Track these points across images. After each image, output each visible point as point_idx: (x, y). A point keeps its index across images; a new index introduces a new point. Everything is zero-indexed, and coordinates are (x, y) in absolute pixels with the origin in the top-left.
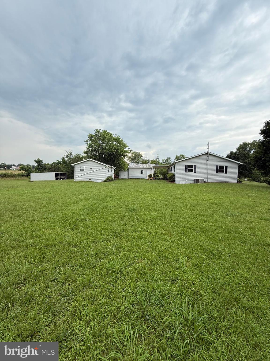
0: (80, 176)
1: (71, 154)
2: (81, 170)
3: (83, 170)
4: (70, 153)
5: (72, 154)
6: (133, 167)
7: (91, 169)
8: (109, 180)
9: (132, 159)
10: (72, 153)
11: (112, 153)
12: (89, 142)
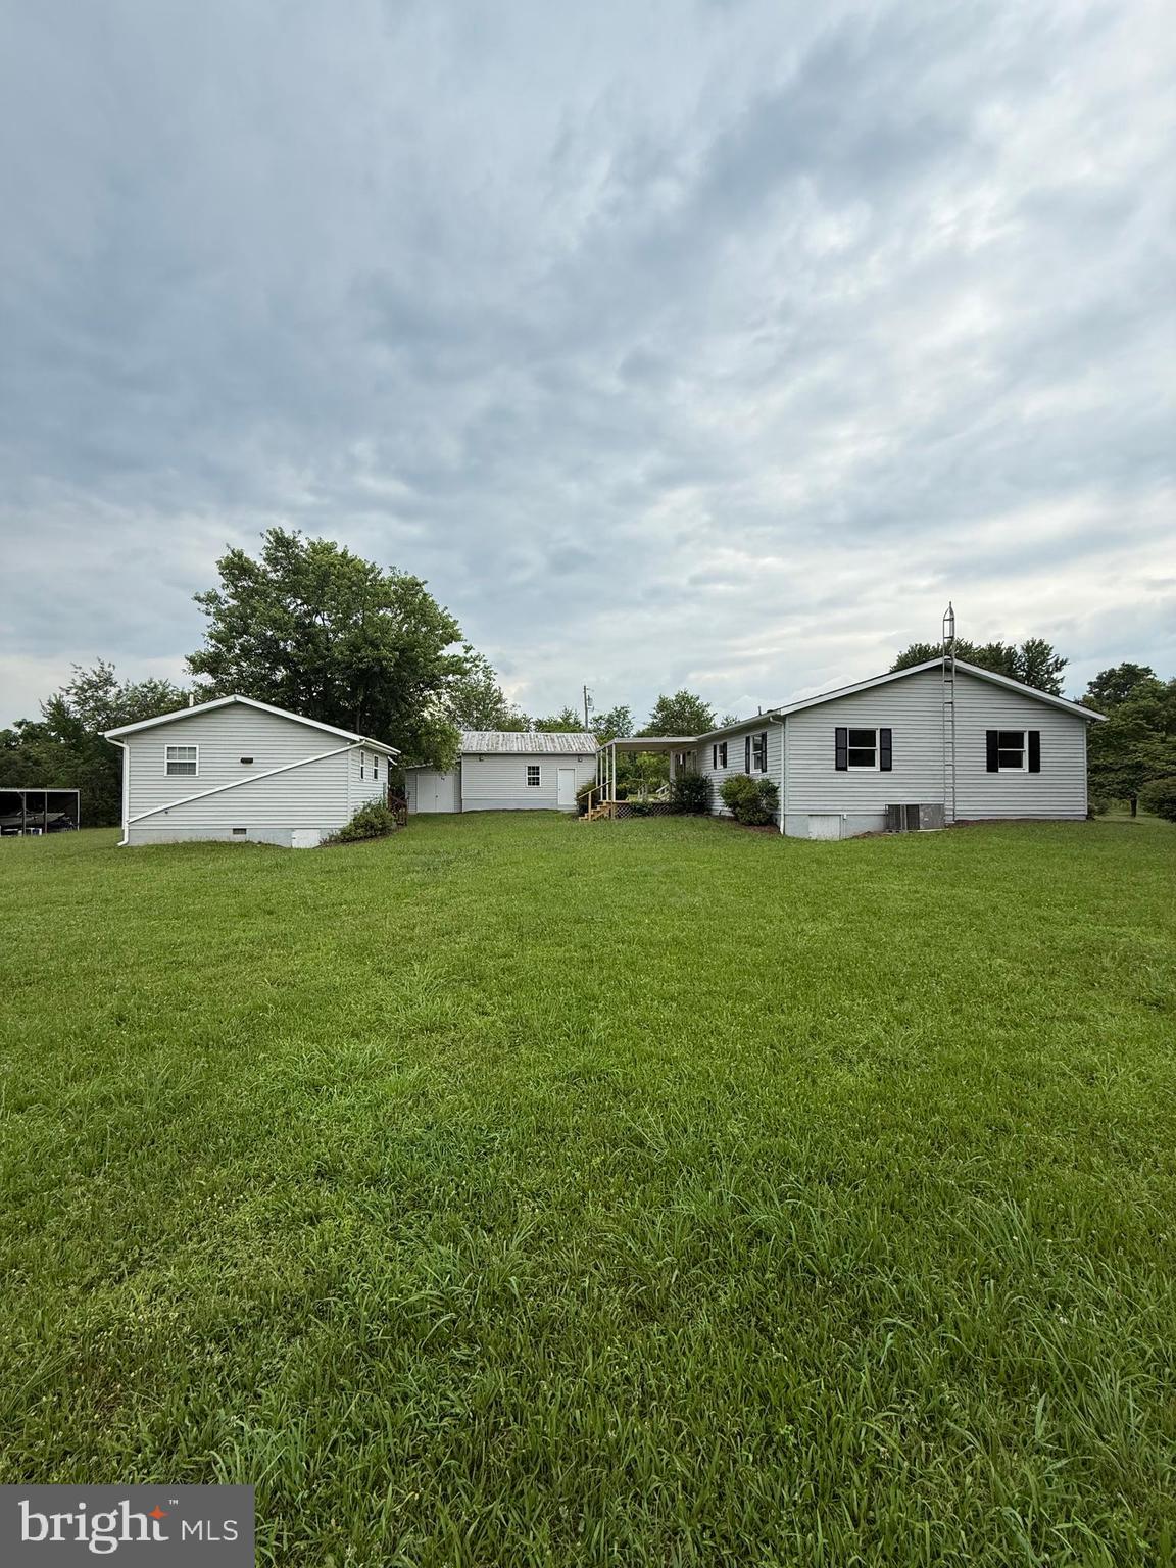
0: (166, 811)
1: (108, 681)
2: (173, 768)
3: (190, 768)
4: (99, 676)
5: (114, 685)
6: (485, 750)
7: (244, 761)
8: (367, 828)
9: (451, 712)
10: (115, 678)
11: (376, 669)
12: (226, 602)
